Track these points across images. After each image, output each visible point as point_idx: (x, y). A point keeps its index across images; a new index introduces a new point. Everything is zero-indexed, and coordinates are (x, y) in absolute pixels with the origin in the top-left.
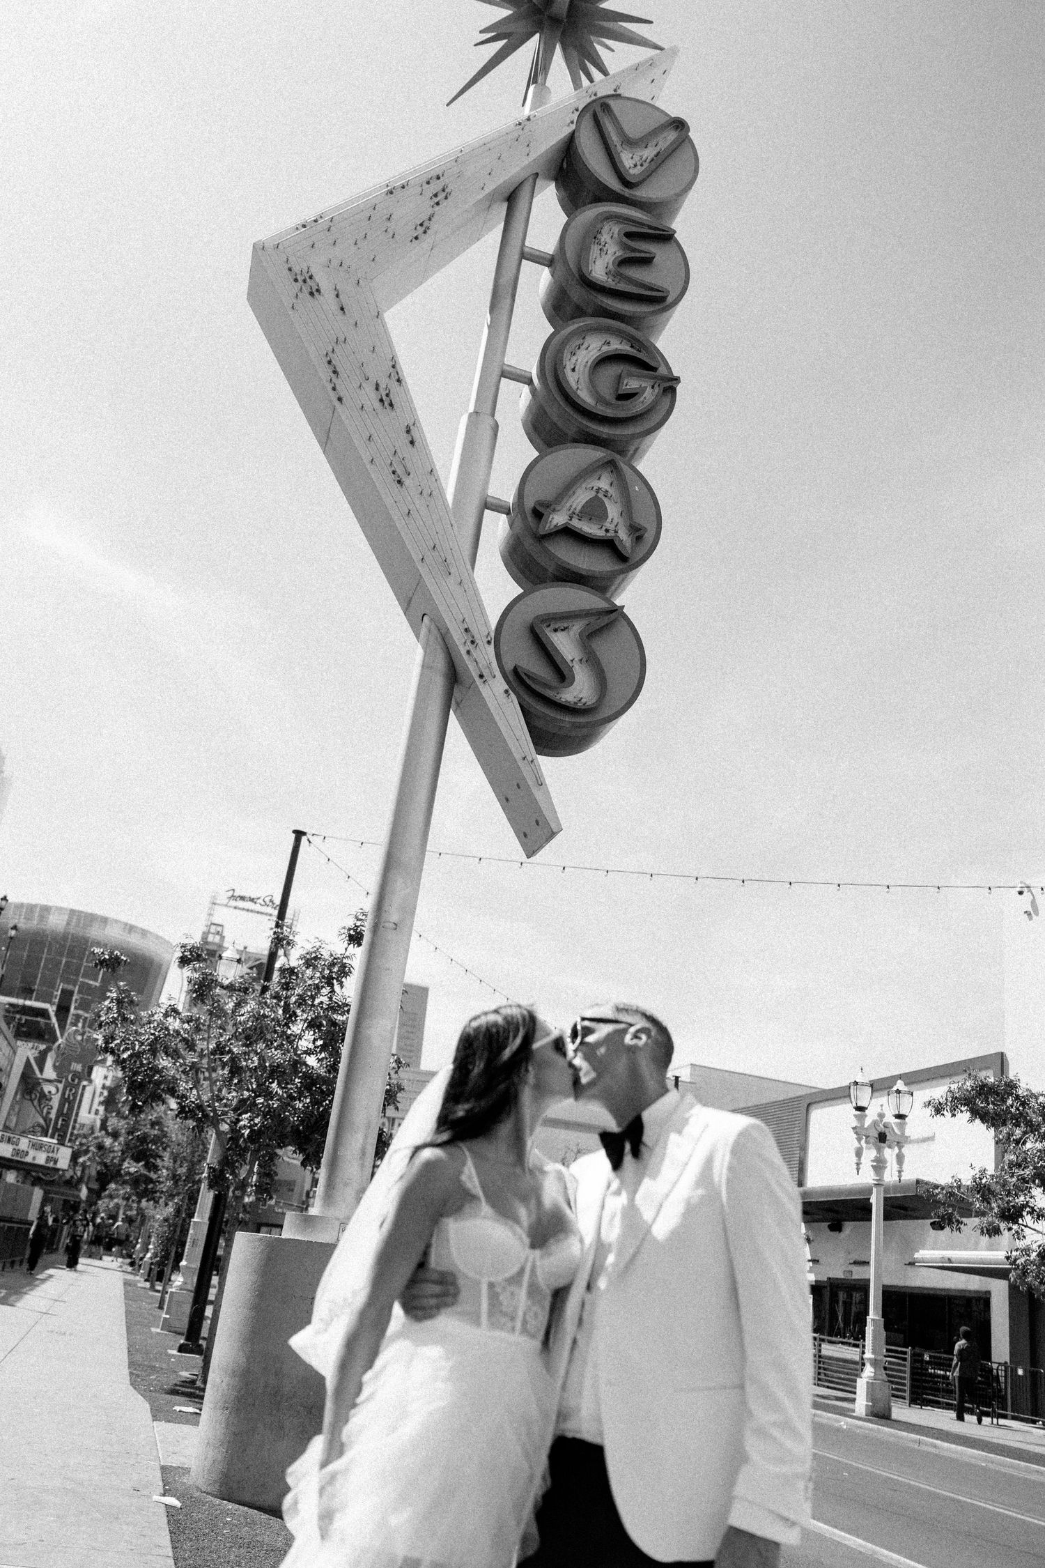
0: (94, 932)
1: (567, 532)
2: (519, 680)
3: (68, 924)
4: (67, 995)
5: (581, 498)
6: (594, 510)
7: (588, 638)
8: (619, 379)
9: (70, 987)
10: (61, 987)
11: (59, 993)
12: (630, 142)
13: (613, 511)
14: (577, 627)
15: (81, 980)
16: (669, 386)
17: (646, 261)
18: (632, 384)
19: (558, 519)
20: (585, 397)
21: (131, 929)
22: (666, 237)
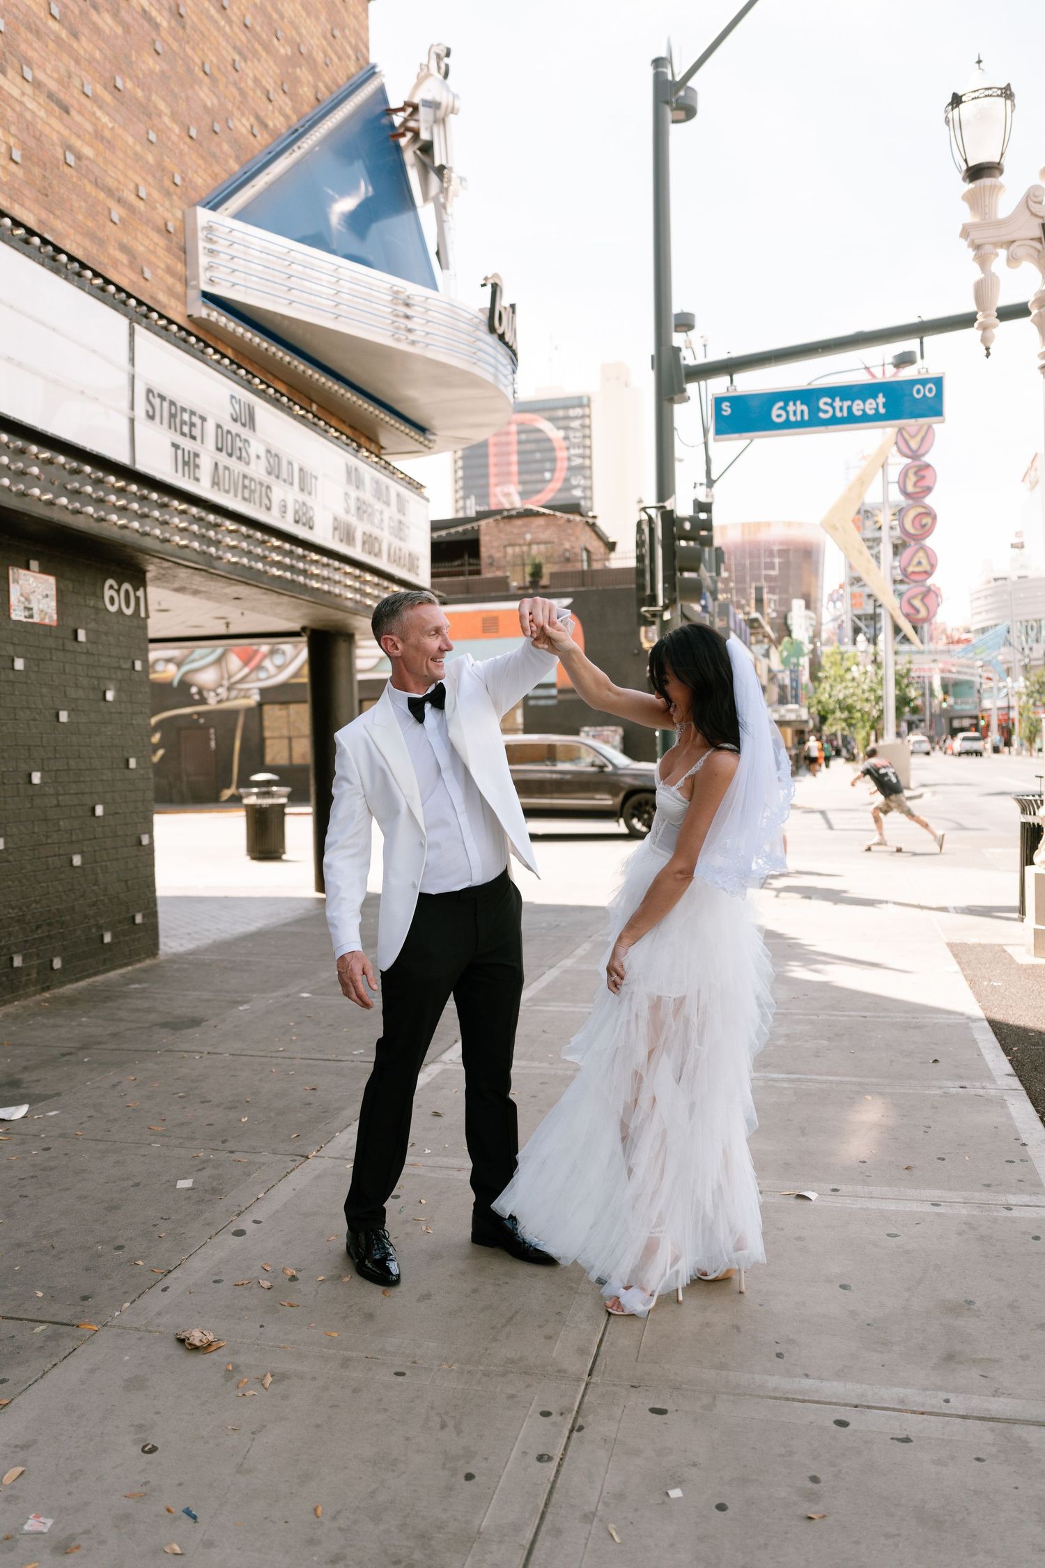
0: (765, 536)
1: (913, 573)
2: (907, 616)
3: (743, 533)
4: (759, 590)
5: (915, 561)
6: (919, 563)
7: (922, 600)
8: (921, 521)
9: (759, 584)
10: (753, 585)
11: (753, 591)
12: (913, 437)
13: (924, 562)
14: (920, 597)
15: (764, 572)
16: (934, 518)
17: (923, 478)
18: (924, 521)
19: (910, 569)
20: (912, 531)
21: (789, 524)
22: (928, 466)
